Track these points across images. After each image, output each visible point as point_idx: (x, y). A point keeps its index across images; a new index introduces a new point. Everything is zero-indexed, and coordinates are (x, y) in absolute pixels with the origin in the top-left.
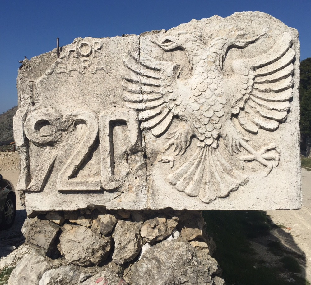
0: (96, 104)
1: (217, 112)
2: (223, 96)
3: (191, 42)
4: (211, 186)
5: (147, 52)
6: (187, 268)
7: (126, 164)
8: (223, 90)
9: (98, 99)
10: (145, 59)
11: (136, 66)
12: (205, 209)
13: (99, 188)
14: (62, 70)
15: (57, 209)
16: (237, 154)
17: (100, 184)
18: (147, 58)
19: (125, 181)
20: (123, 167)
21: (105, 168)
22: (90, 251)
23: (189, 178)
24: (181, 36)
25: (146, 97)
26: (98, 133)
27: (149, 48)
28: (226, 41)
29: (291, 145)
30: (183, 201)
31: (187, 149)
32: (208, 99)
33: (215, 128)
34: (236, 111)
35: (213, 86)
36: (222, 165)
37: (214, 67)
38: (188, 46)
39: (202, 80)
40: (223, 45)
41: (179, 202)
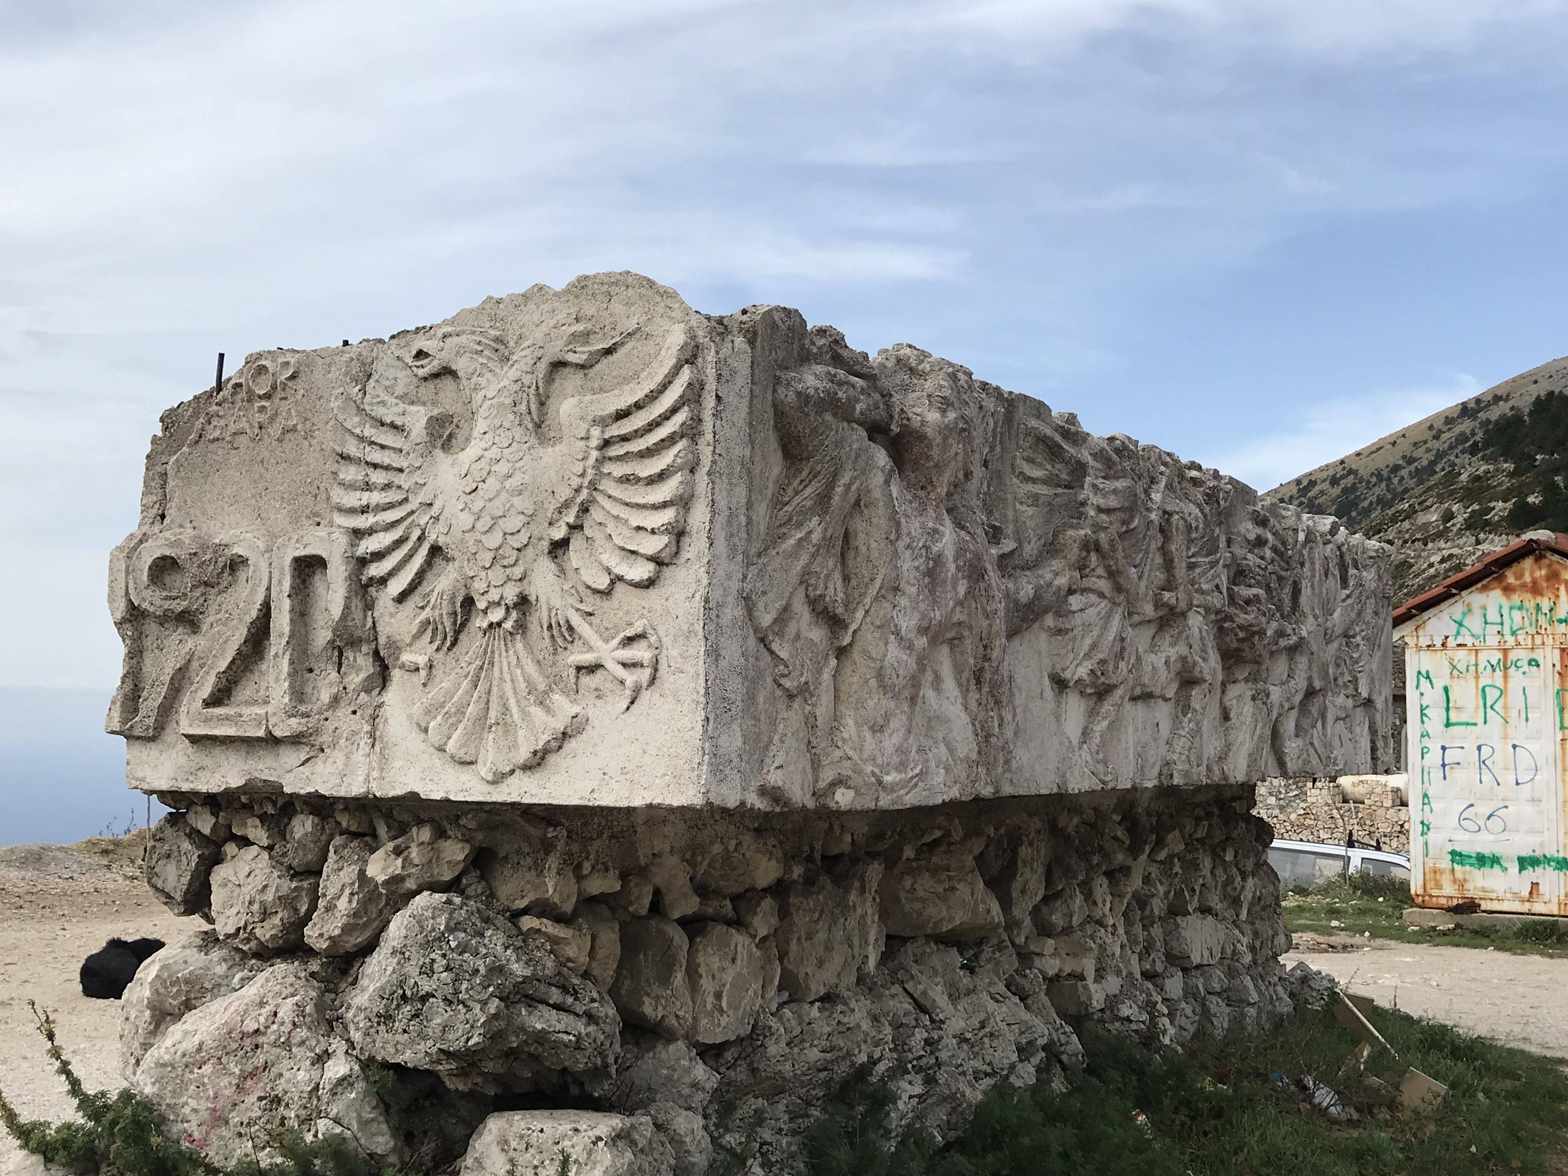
0: (279, 517)
1: (512, 534)
2: (526, 494)
3: (468, 354)
4: (501, 734)
5: (387, 383)
6: (433, 956)
7: (334, 674)
8: (527, 477)
9: (285, 505)
10: (375, 401)
11: (356, 419)
12: (489, 799)
13: (261, 733)
14: (216, 434)
15: (185, 787)
16: (565, 649)
17: (264, 722)
18: (379, 399)
19: (327, 719)
20: (327, 681)
21: (277, 680)
22: (256, 907)
23: (455, 714)
24: (448, 341)
25: (376, 498)
26: (269, 589)
27: (391, 373)
28: (541, 351)
29: (685, 627)
30: (442, 776)
31: (462, 637)
32: (490, 500)
33: (509, 579)
34: (559, 533)
35: (502, 468)
36: (527, 680)
37: (511, 417)
38: (461, 365)
39: (480, 453)
40: (533, 362)
41: (436, 779)
